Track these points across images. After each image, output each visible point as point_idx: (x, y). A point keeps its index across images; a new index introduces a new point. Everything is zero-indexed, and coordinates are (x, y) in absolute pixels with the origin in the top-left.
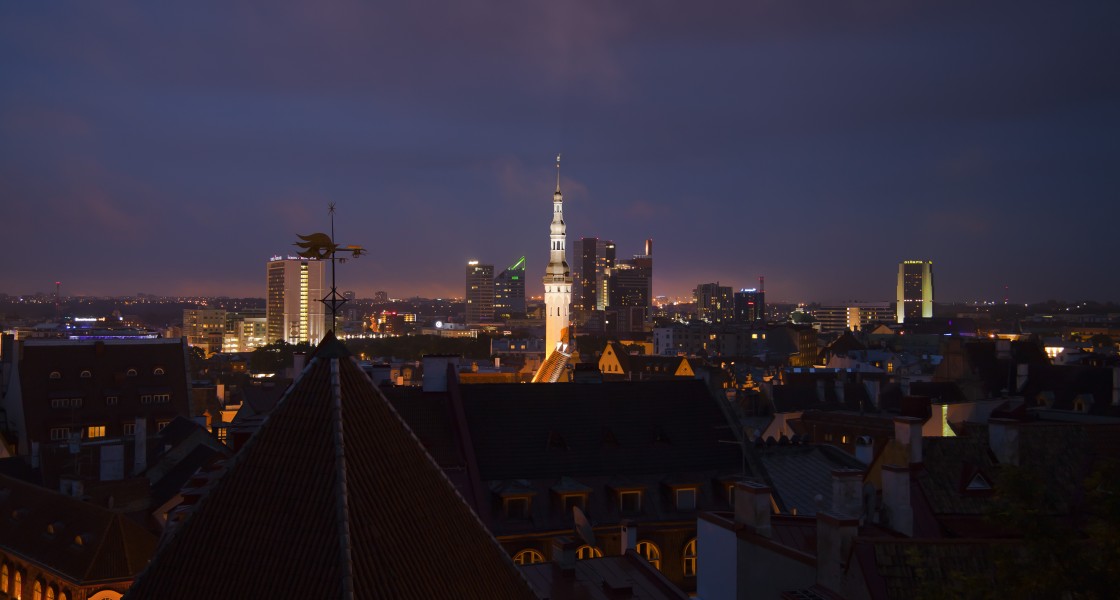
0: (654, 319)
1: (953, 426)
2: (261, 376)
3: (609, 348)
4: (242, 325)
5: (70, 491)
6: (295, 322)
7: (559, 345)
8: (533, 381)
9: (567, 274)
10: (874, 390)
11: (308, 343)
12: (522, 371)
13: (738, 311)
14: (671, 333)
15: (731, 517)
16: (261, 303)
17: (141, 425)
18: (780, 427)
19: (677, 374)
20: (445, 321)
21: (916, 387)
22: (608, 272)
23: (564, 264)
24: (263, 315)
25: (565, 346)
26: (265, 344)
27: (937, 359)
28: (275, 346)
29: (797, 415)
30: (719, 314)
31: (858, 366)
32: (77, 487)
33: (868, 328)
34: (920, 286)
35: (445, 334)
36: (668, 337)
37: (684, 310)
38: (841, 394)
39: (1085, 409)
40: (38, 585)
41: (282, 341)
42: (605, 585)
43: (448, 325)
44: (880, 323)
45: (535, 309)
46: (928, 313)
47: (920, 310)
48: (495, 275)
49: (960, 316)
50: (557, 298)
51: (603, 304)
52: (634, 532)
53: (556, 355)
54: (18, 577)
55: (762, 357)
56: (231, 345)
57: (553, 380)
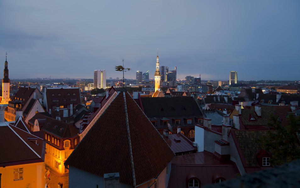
0: (177, 83)
1: (243, 107)
2: (93, 95)
3: (168, 90)
4: (88, 85)
5: (58, 119)
6: (100, 84)
7: (158, 89)
8: (152, 97)
9: (159, 74)
10: (226, 99)
11: (103, 88)
12: (149, 95)
13: (195, 82)
14: (181, 87)
15: (203, 125)
16: (92, 80)
17: (71, 105)
18: (206, 107)
19: (183, 95)
20: (132, 84)
21: (235, 98)
22: (167, 73)
23: (159, 72)
24: (93, 82)
25: (159, 89)
26: (93, 89)
27: (239, 93)
28: (96, 89)
29: (210, 104)
30: (191, 82)
31: (222, 94)
32: (59, 118)
33: (223, 85)
34: (234, 77)
35: (132, 87)
36: (180, 87)
37: (183, 81)
38: (219, 100)
39: (271, 103)
40: (53, 138)
41: (97, 88)
42: (175, 140)
43: (132, 85)
44: (226, 85)
45: (151, 81)
46: (236, 83)
47: (234, 82)
48: (143, 74)
49: (243, 83)
50: (157, 79)
51: (166, 80)
52: (180, 129)
53: (157, 91)
54: (49, 136)
55: (201, 92)
56: (86, 89)
57: (157, 96)
